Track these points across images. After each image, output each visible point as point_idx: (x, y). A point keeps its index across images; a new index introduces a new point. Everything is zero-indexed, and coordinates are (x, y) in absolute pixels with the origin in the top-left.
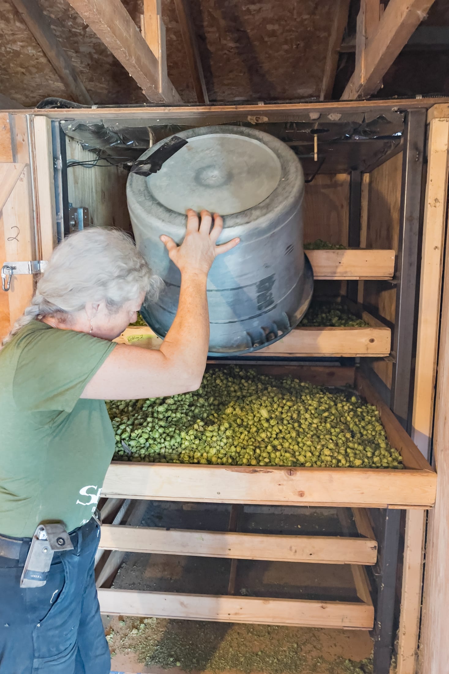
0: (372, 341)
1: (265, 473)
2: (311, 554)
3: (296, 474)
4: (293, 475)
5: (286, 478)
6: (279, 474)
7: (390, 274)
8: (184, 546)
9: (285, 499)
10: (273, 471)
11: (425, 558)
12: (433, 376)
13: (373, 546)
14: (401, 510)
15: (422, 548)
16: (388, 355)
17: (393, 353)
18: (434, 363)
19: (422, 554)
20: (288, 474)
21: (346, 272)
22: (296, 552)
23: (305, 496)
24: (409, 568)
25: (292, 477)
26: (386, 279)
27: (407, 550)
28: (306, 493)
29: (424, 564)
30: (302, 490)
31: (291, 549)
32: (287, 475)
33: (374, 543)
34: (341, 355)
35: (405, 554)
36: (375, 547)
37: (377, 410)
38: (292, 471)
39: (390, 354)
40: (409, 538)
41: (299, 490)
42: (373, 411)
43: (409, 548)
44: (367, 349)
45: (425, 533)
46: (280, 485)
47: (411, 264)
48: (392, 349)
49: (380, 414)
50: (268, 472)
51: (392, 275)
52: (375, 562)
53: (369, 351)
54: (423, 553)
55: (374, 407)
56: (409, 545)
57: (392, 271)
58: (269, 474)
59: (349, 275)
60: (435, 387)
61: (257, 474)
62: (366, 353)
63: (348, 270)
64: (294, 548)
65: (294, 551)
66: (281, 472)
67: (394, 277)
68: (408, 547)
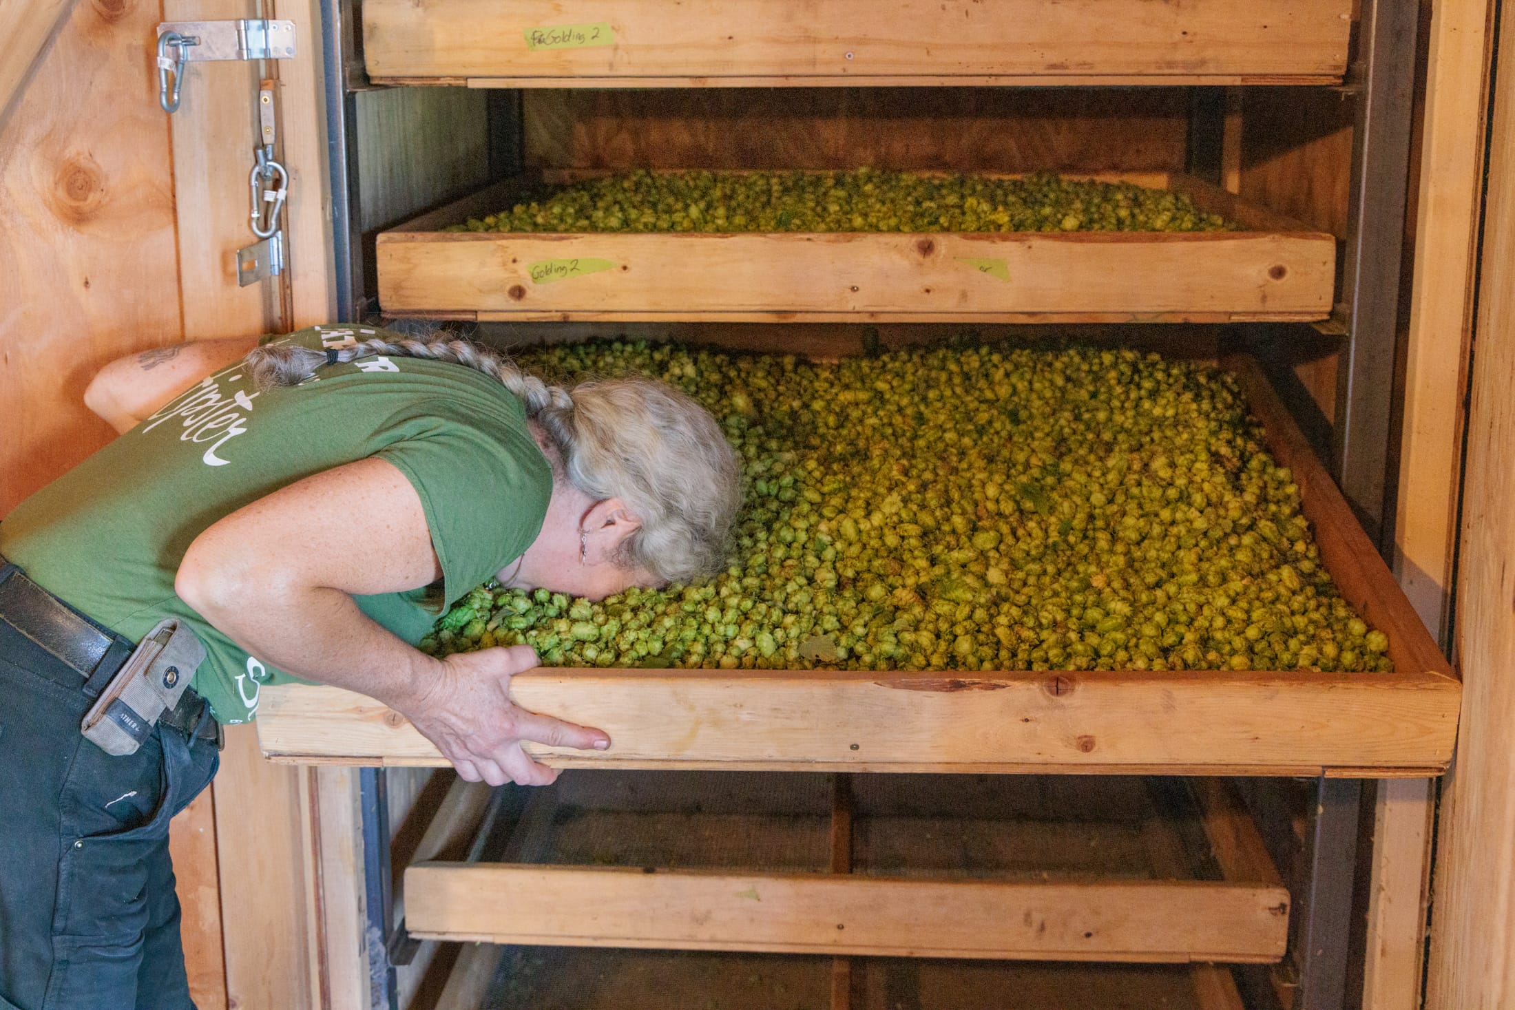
0: (1278, 273)
1: (986, 689)
2: (1088, 935)
3: (1073, 690)
4: (1064, 693)
5: (1044, 703)
6: (1025, 693)
7: (1336, 67)
8: (700, 920)
9: (1040, 759)
10: (1009, 683)
11: (1429, 923)
12: (1461, 369)
13: (1275, 904)
14: (1363, 781)
15: (1422, 893)
16: (1326, 317)
17: (1343, 307)
18: (1465, 330)
19: (1421, 910)
20: (1052, 693)
21: (1203, 62)
22: (1042, 928)
23: (1095, 749)
24: (1383, 952)
25: (1062, 700)
26: (1324, 81)
27: (1377, 901)
28: (1100, 741)
29: (1428, 939)
30: (1089, 734)
31: (1028, 917)
32: (1048, 694)
33: (1278, 896)
34: (1183, 316)
35: (1370, 917)
36: (1283, 906)
37: (1292, 482)
38: (1063, 682)
39: (1331, 314)
40: (1384, 861)
41: (1080, 733)
42: (1281, 484)
43: (1383, 894)
44: (1264, 298)
45: (1430, 847)
46: (1027, 720)
47: (1399, 34)
48: (1338, 297)
49: (1303, 492)
50: (995, 687)
51: (1343, 72)
52: (1282, 952)
53: (1271, 306)
54: (1425, 905)
55: (1282, 473)
56: (1384, 884)
57: (1342, 56)
58: (999, 691)
59: (1213, 71)
60: (1466, 404)
61: (965, 692)
62: (1260, 309)
63: (1209, 53)
64: (1037, 917)
65: (1036, 925)
66: (1031, 686)
67: (1350, 76)
68: (1381, 889)
